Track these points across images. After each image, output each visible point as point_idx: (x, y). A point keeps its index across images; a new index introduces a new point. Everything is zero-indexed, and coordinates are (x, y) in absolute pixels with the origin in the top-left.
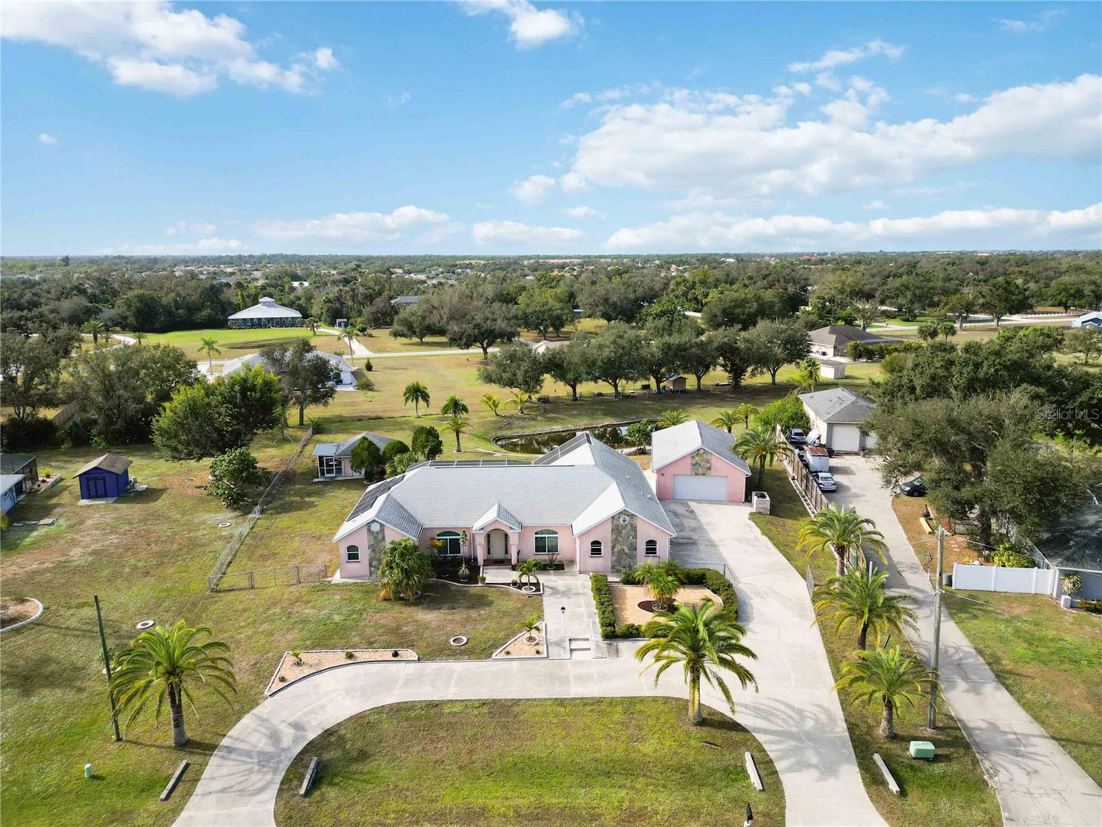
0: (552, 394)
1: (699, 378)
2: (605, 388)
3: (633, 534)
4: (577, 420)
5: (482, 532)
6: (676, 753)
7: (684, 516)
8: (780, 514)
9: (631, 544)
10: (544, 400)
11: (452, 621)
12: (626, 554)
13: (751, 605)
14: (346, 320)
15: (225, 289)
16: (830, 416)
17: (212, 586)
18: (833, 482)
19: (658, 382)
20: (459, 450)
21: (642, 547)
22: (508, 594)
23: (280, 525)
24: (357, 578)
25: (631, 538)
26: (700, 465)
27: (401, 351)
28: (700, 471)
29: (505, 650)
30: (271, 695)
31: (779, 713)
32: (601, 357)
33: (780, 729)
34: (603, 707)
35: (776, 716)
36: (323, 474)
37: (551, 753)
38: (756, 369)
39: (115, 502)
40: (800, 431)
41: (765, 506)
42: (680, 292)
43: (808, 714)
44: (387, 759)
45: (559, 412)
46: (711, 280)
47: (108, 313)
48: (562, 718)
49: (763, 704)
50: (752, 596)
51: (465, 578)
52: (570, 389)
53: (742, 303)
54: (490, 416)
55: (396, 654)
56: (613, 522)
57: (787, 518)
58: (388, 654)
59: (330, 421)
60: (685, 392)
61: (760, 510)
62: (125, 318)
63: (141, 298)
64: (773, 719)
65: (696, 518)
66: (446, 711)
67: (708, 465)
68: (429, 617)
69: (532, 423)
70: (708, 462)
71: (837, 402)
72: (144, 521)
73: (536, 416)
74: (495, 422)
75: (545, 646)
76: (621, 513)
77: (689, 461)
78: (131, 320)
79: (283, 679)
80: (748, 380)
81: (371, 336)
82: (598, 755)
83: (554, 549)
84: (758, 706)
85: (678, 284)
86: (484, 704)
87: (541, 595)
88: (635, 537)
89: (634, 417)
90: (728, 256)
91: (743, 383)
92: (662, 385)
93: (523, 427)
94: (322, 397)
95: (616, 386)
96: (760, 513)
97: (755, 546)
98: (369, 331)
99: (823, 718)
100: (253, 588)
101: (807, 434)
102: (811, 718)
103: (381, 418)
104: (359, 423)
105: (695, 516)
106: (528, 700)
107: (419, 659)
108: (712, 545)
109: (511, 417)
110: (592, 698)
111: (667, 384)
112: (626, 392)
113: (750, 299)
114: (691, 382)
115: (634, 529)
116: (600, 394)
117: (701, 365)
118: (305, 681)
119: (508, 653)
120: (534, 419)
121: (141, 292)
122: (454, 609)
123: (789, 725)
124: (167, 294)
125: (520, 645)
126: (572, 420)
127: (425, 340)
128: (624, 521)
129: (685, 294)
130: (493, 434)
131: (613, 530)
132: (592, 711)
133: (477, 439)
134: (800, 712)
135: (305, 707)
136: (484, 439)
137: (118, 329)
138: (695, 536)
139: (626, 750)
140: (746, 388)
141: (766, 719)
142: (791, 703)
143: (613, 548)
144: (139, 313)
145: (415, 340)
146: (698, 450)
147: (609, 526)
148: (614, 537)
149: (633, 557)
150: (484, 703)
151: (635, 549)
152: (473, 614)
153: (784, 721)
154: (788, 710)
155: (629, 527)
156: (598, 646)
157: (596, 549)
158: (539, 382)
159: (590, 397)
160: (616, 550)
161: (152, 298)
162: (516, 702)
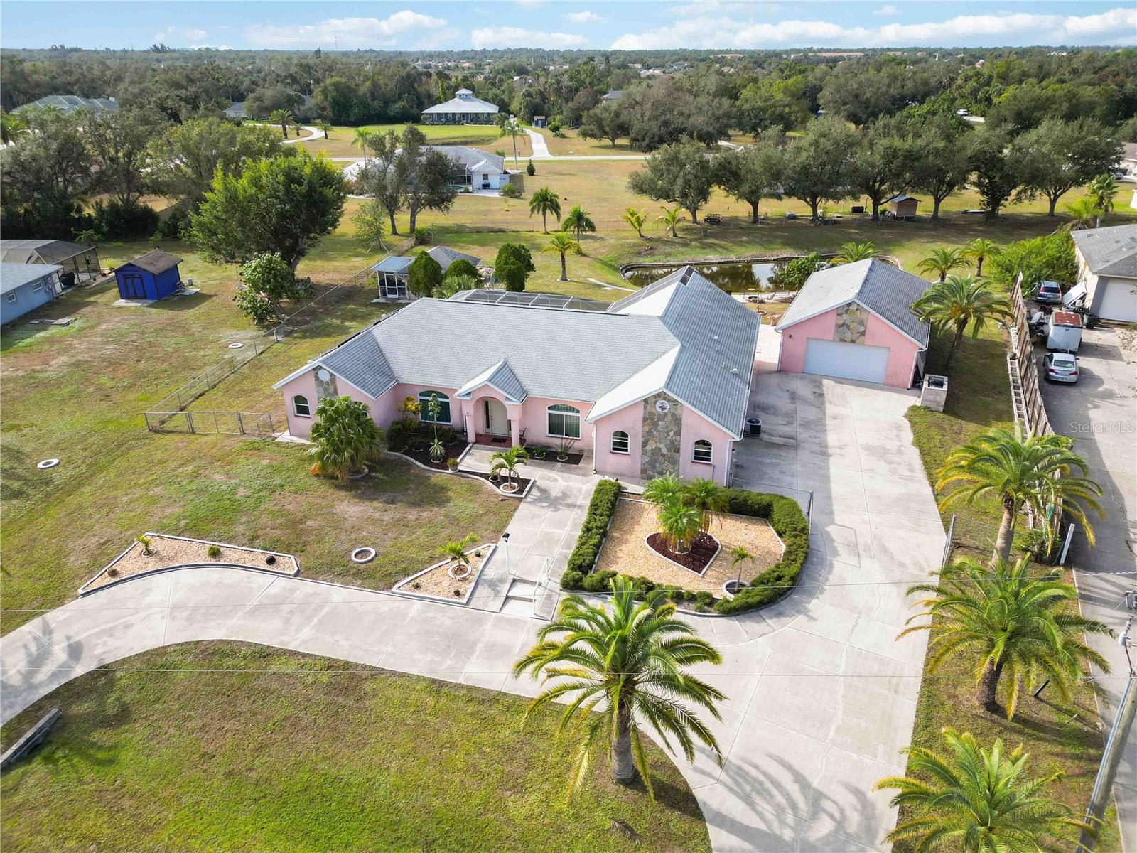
0: (724, 213)
1: (938, 201)
2: (798, 207)
3: (675, 428)
4: (743, 249)
5: (468, 398)
6: (560, 830)
7: (805, 401)
8: (963, 413)
9: (672, 443)
10: (713, 220)
11: (374, 522)
12: (663, 455)
13: (831, 566)
14: (543, 118)
15: (424, 79)
16: (1107, 265)
17: (155, 423)
18: (1073, 370)
19: (876, 204)
20: (564, 279)
21: (687, 450)
22: (476, 490)
23: (292, 354)
24: (307, 437)
25: (671, 434)
26: (848, 327)
27: (585, 154)
28: (848, 336)
29: (417, 581)
30: (84, 595)
31: (775, 792)
32: (791, 165)
33: (763, 827)
34: (494, 711)
35: (767, 796)
36: (383, 294)
37: (369, 780)
38: (1024, 191)
39: (149, 306)
40: (1054, 284)
41: (938, 398)
42: (967, 90)
43: (827, 805)
44: (147, 731)
45: (723, 238)
46: (1016, 73)
47: (311, 102)
48: (423, 717)
49: (756, 767)
50: (840, 548)
51: (437, 458)
52: (749, 207)
54: (632, 236)
55: (271, 561)
56: (645, 408)
57: (971, 420)
58: (260, 558)
59: (445, 230)
60: (912, 219)
61: (928, 404)
62: (324, 109)
63: (337, 86)
64: (758, 800)
65: (821, 407)
66: (274, 668)
67: (862, 329)
68: (351, 508)
69: (681, 249)
70: (862, 323)
71: (1126, 245)
72: (158, 331)
73: (691, 240)
74: (634, 245)
75: (473, 584)
76: (658, 395)
77: (832, 321)
78: (329, 112)
79: (114, 573)
80: (1009, 207)
81: (563, 136)
82: (436, 803)
83: (574, 431)
84: (746, 767)
85: (967, 79)
86: (329, 667)
87: (520, 500)
88: (678, 433)
89: (826, 249)
91: (1002, 211)
92: (880, 208)
93: (669, 254)
94: (440, 201)
95: (814, 207)
96: (927, 408)
97: (890, 463)
98: (562, 131)
99: (854, 821)
100: (193, 433)
101: (1065, 289)
102: (832, 816)
103: (504, 232)
104: (475, 236)
105: (823, 403)
106: (394, 673)
107: (297, 574)
108: (823, 452)
109: (659, 240)
110: (488, 691)
111: (889, 207)
112: (829, 215)
113: (1060, 97)
114: (925, 206)
115: (677, 421)
116: (793, 217)
117: (942, 184)
118: (140, 581)
119: (417, 586)
120: (685, 245)
121: (338, 79)
122: (393, 502)
123: (782, 822)
124: (364, 81)
125: (440, 578)
126: (736, 248)
127: (618, 142)
128: (663, 408)
129: (974, 92)
130: (626, 261)
131: (645, 419)
132: (472, 715)
133: (598, 265)
134: (816, 799)
135: (108, 622)
136: (611, 266)
137: (319, 121)
138: (803, 435)
139: (486, 804)
140: (1005, 218)
141: (747, 800)
142: (806, 774)
143: (645, 444)
144: (336, 103)
145: (607, 142)
146: (849, 305)
147: (639, 413)
148: (647, 429)
149: (674, 461)
150: (330, 664)
151: (678, 450)
152: (412, 514)
153: (779, 810)
154: (794, 789)
155: (669, 418)
156: (549, 597)
157: (620, 444)
158: (704, 195)
159: (776, 220)
160: (648, 448)
161: (349, 87)
162: (376, 672)
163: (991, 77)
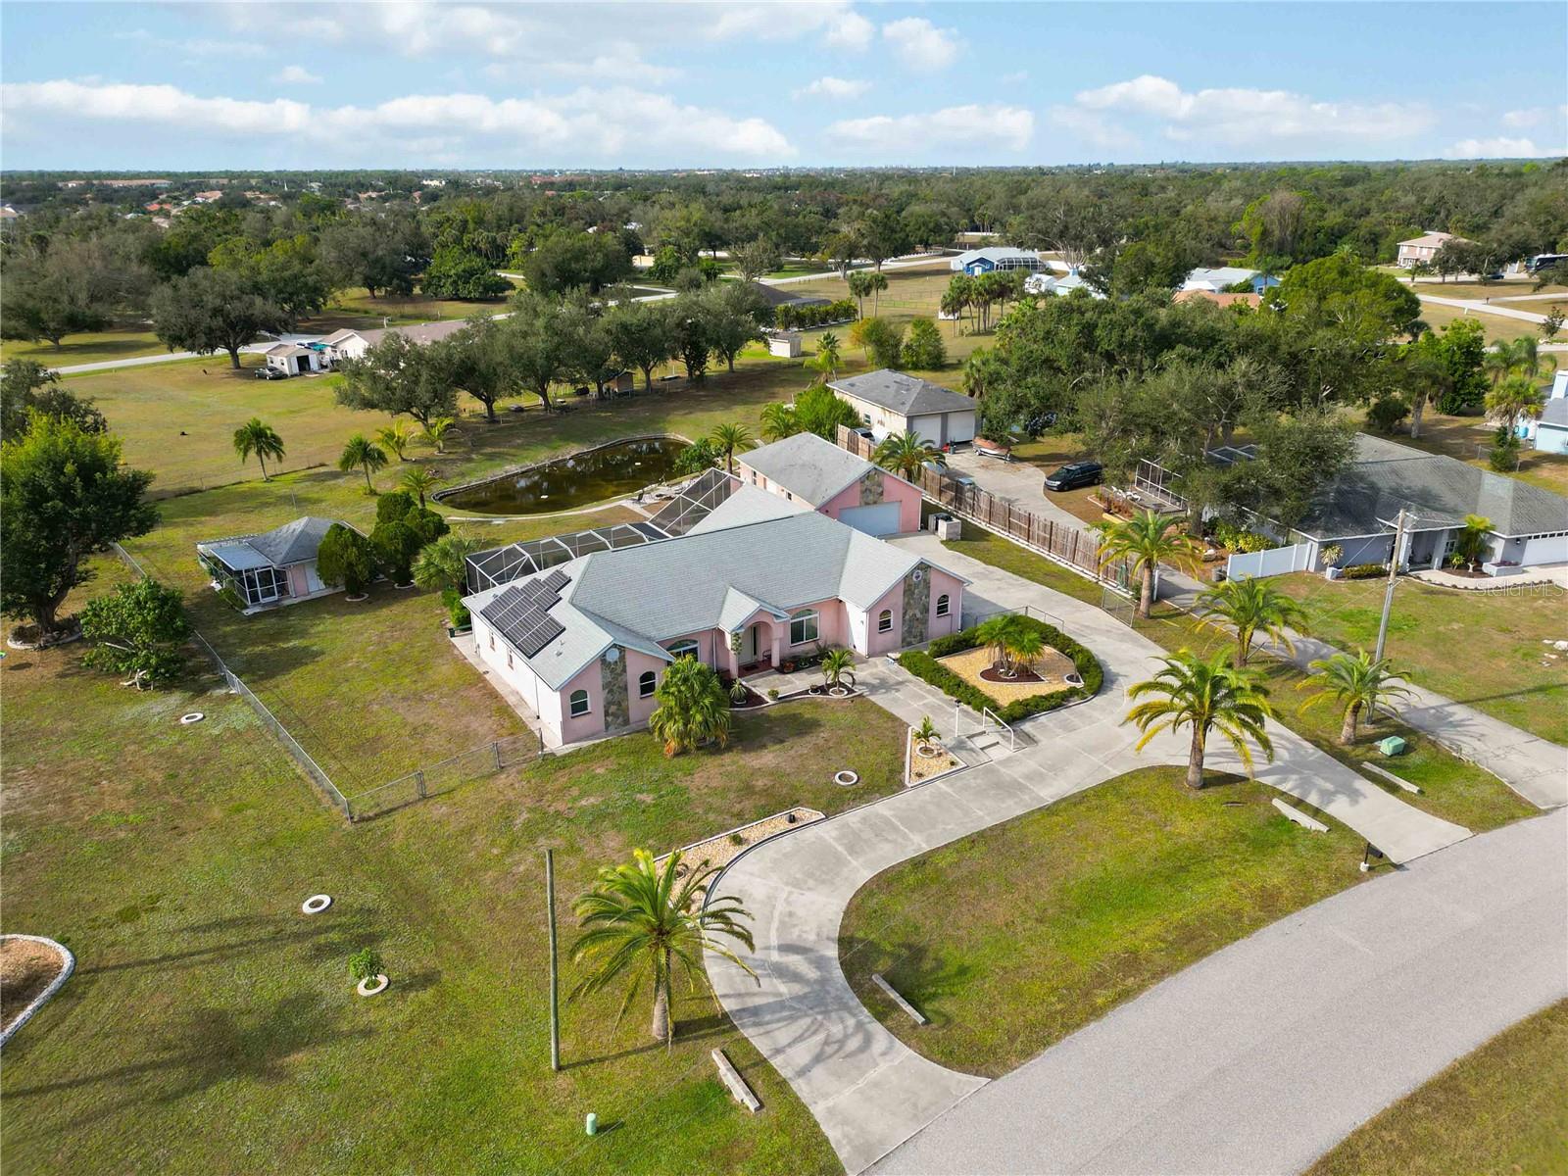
1: (648, 372)
2: (530, 400)
3: (926, 592)
5: (742, 630)
6: (1213, 824)
9: (924, 605)
11: (803, 756)
12: (918, 620)
19: (600, 383)
21: (933, 607)
22: (821, 705)
23: (305, 695)
24: (587, 738)
25: (923, 598)
26: (870, 491)
28: (871, 499)
29: (914, 773)
33: (1268, 766)
34: (1094, 801)
36: (255, 598)
37: (1106, 869)
41: (956, 530)
48: (1070, 829)
51: (741, 698)
52: (484, 407)
53: (580, 255)
55: (792, 820)
56: (906, 582)
58: (780, 822)
60: (637, 393)
61: (952, 536)
67: (881, 490)
68: (765, 760)
69: (470, 465)
70: (880, 485)
73: (466, 453)
76: (916, 567)
77: (858, 488)
82: (1151, 854)
83: (814, 634)
86: (973, 842)
87: (862, 695)
88: (928, 596)
90: (430, 175)
91: (707, 372)
92: (605, 387)
93: (463, 475)
96: (956, 539)
100: (424, 796)
103: (200, 491)
106: (1012, 821)
107: (829, 815)
109: (428, 460)
110: (1073, 796)
111: (613, 384)
112: (558, 401)
114: (639, 378)
115: (928, 585)
116: (518, 410)
117: (652, 352)
119: (920, 775)
120: (468, 460)
122: (782, 741)
125: (922, 762)
128: (917, 577)
129: (458, 241)
131: (904, 593)
132: (1088, 809)
139: (1168, 838)
140: (711, 378)
143: (905, 614)
145: (46, 343)
146: (869, 472)
147: (901, 590)
148: (906, 601)
149: (925, 622)
151: (928, 611)
152: (816, 740)
155: (922, 584)
156: (1005, 736)
157: (885, 622)
158: (452, 398)
160: (906, 617)
162: (1002, 828)
163: (465, 222)
